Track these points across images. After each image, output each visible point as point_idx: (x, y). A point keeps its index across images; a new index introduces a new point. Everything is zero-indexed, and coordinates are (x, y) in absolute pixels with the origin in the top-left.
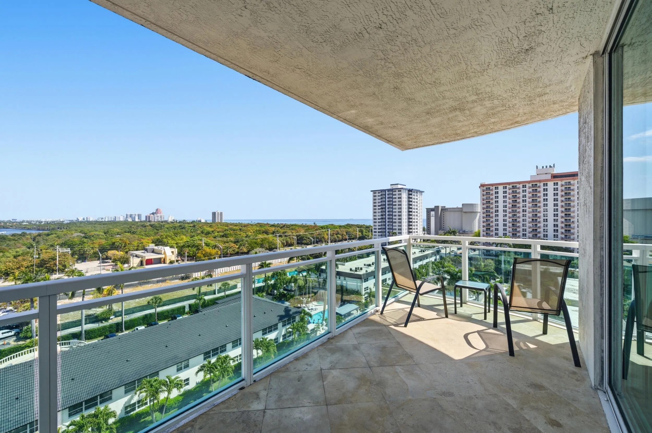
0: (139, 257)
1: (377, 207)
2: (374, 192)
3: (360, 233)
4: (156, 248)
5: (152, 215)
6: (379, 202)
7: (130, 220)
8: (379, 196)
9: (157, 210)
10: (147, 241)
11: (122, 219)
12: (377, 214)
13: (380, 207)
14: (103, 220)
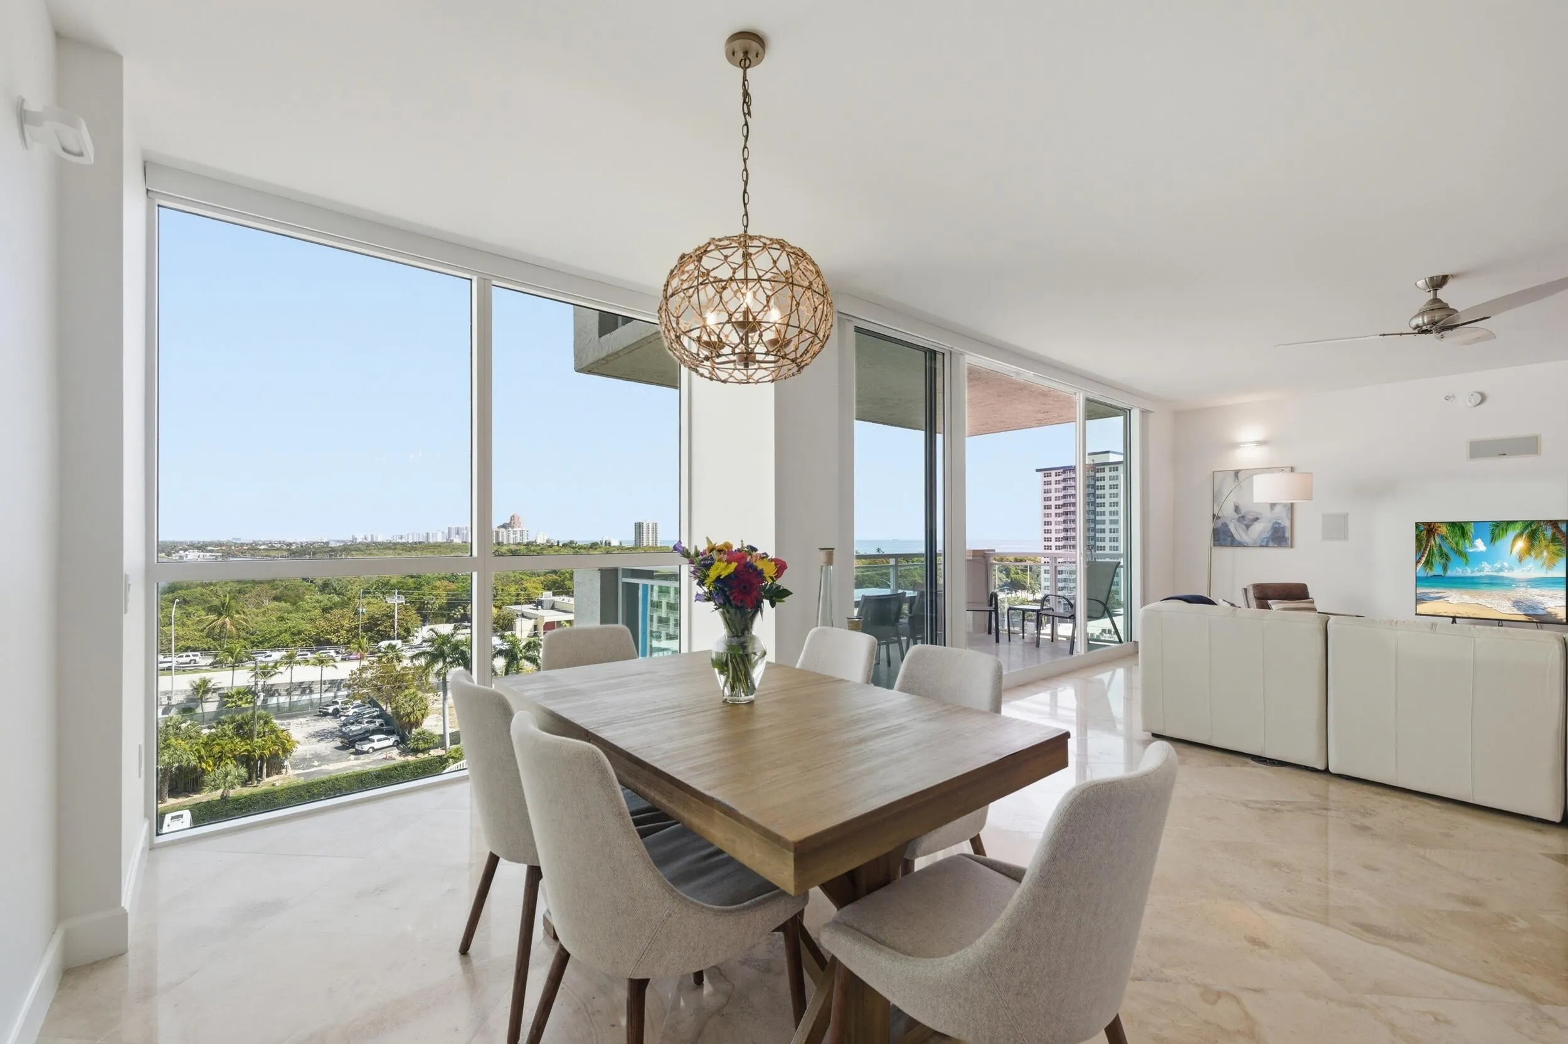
0: (530, 619)
1: (1053, 511)
2: (1046, 472)
3: (1003, 576)
4: (557, 599)
5: (503, 530)
6: (1057, 498)
7: (457, 540)
8: (1057, 482)
9: (513, 518)
10: (534, 585)
11: (440, 539)
12: (1053, 527)
13: (1061, 511)
14: (404, 540)
